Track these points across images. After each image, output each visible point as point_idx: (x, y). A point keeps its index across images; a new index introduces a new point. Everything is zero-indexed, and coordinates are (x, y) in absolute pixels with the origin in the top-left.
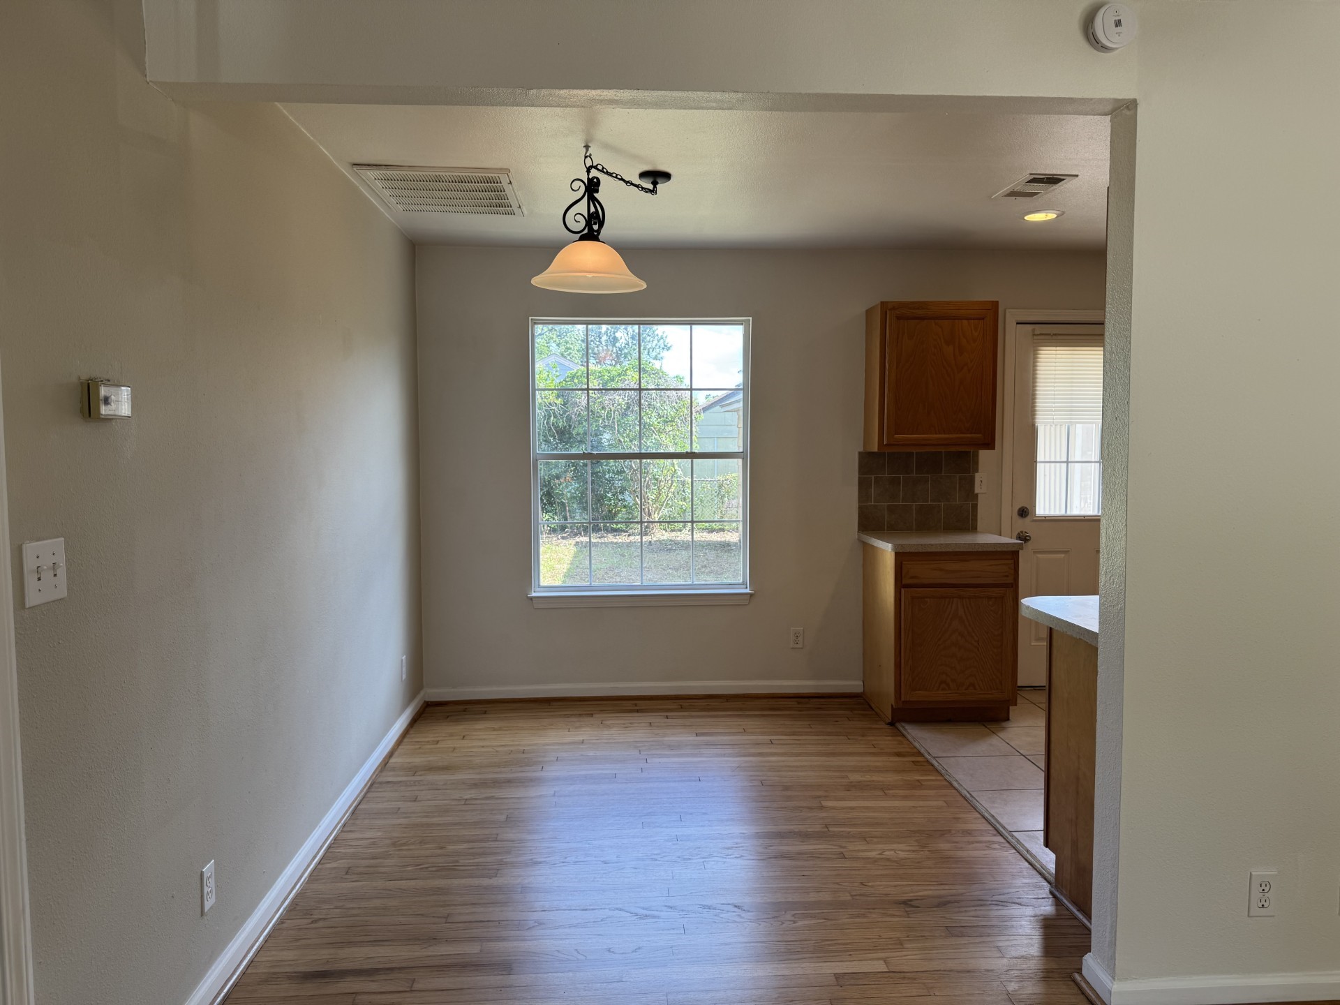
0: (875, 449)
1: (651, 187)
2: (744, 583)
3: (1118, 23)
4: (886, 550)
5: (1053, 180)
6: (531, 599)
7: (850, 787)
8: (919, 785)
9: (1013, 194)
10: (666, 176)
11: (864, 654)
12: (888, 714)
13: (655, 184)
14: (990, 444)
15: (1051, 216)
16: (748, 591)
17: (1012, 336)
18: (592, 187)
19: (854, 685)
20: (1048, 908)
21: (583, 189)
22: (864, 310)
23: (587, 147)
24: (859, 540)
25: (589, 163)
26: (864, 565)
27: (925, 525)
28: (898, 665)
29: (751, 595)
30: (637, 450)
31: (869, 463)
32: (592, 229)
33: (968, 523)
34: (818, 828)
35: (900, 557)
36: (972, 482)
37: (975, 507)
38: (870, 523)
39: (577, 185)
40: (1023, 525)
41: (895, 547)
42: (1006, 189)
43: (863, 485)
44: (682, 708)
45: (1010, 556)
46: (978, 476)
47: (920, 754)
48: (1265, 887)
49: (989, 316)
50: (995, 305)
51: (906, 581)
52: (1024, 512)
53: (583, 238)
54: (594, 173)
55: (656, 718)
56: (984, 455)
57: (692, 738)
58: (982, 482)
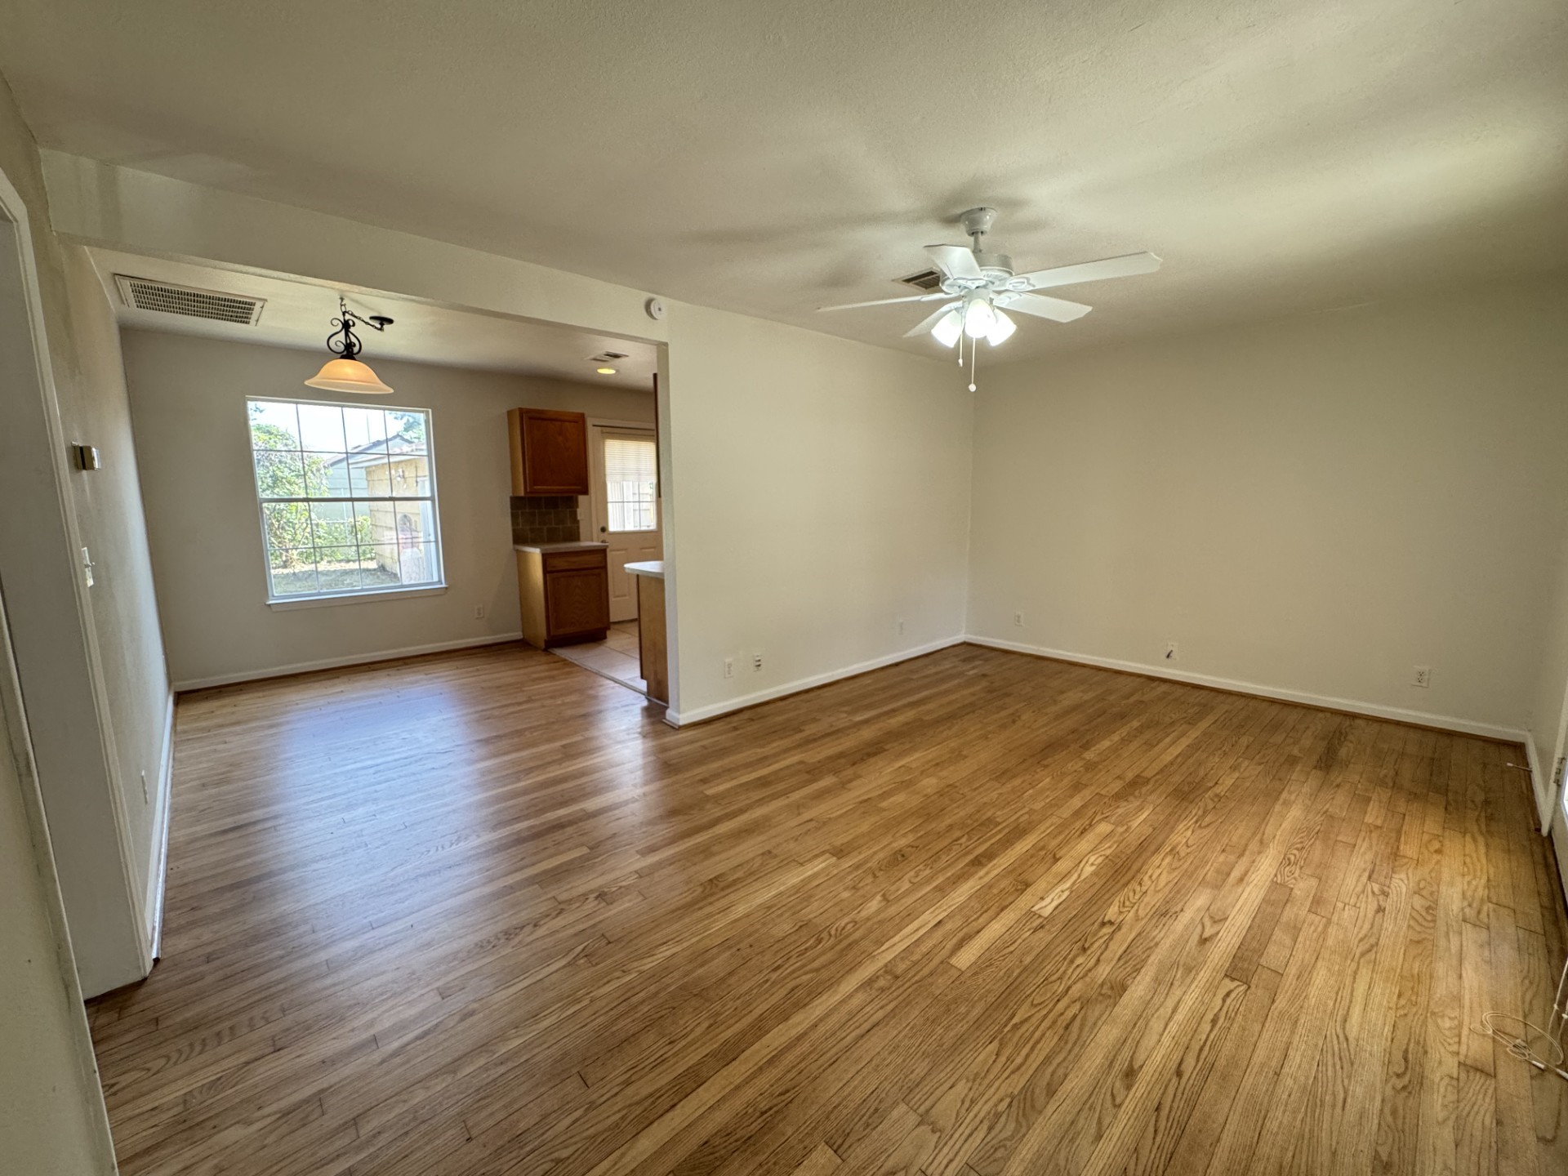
0: (522, 494)
1: (379, 326)
2: (440, 582)
3: (660, 309)
4: (535, 554)
5: (616, 356)
6: (269, 605)
7: (534, 680)
8: (571, 673)
9: (595, 359)
10: (390, 321)
11: (522, 619)
12: (543, 645)
13: (382, 324)
14: (585, 492)
15: (612, 372)
16: (444, 585)
17: (592, 433)
18: (346, 326)
19: (517, 635)
20: (645, 703)
21: (340, 326)
22: (505, 411)
23: (342, 299)
24: (514, 549)
25: (344, 310)
26: (518, 565)
27: (551, 539)
28: (547, 617)
29: (446, 588)
30: (348, 496)
31: (516, 503)
32: (349, 352)
33: (574, 536)
34: (525, 699)
35: (546, 558)
36: (575, 513)
37: (578, 528)
38: (520, 539)
39: (335, 322)
40: (603, 536)
41: (542, 550)
42: (592, 356)
43: (514, 516)
44: (406, 664)
45: (602, 552)
46: (579, 511)
47: (565, 660)
48: (730, 665)
49: (580, 420)
50: (582, 415)
51: (549, 569)
52: (604, 530)
53: (343, 357)
54: (348, 317)
55: (392, 672)
56: (581, 498)
57: (424, 677)
58: (581, 513)
